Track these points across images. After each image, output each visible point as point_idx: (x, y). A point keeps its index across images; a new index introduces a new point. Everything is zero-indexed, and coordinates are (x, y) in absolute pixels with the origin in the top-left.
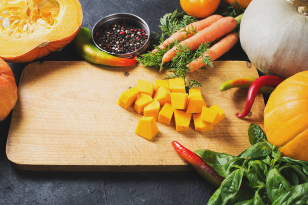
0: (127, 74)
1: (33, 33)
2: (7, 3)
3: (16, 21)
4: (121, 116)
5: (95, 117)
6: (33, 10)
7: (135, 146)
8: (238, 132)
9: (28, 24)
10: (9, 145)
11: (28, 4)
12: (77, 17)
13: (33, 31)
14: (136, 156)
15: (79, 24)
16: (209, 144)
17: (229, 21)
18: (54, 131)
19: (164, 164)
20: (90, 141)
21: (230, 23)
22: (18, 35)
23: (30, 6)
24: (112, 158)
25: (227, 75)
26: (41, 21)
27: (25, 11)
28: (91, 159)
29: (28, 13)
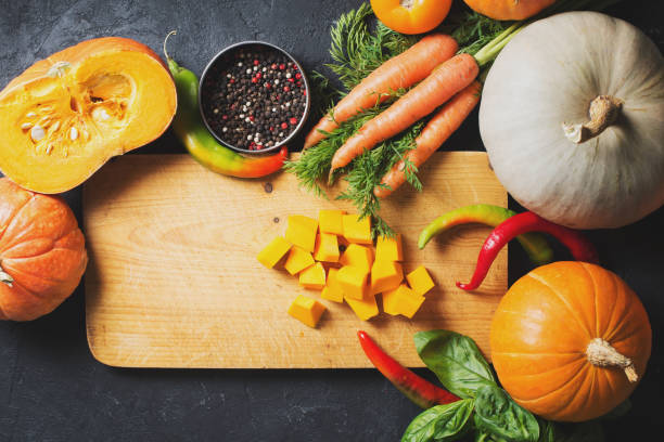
0: (269, 188)
1: (91, 143)
2: (30, 98)
3: (55, 127)
4: (263, 279)
5: (221, 282)
6: (82, 99)
7: (289, 336)
8: (455, 310)
9: (78, 125)
10: (92, 335)
11: (69, 89)
12: (166, 99)
13: (89, 138)
14: (290, 353)
15: (172, 111)
16: (406, 332)
17: (463, 74)
18: (156, 308)
19: (334, 367)
20: (216, 327)
21: (464, 79)
22: (64, 151)
23: (73, 93)
24: (253, 358)
25: (448, 188)
26: (100, 113)
27: (67, 104)
28: (222, 359)
29: (73, 106)
